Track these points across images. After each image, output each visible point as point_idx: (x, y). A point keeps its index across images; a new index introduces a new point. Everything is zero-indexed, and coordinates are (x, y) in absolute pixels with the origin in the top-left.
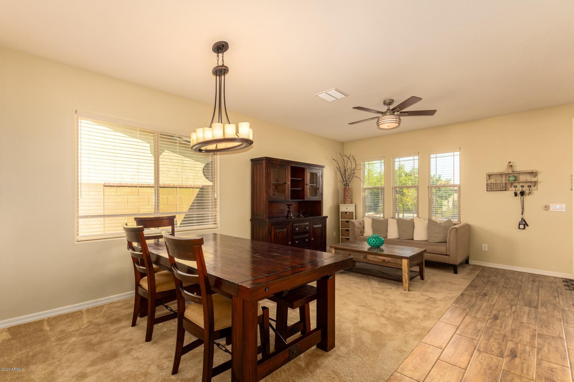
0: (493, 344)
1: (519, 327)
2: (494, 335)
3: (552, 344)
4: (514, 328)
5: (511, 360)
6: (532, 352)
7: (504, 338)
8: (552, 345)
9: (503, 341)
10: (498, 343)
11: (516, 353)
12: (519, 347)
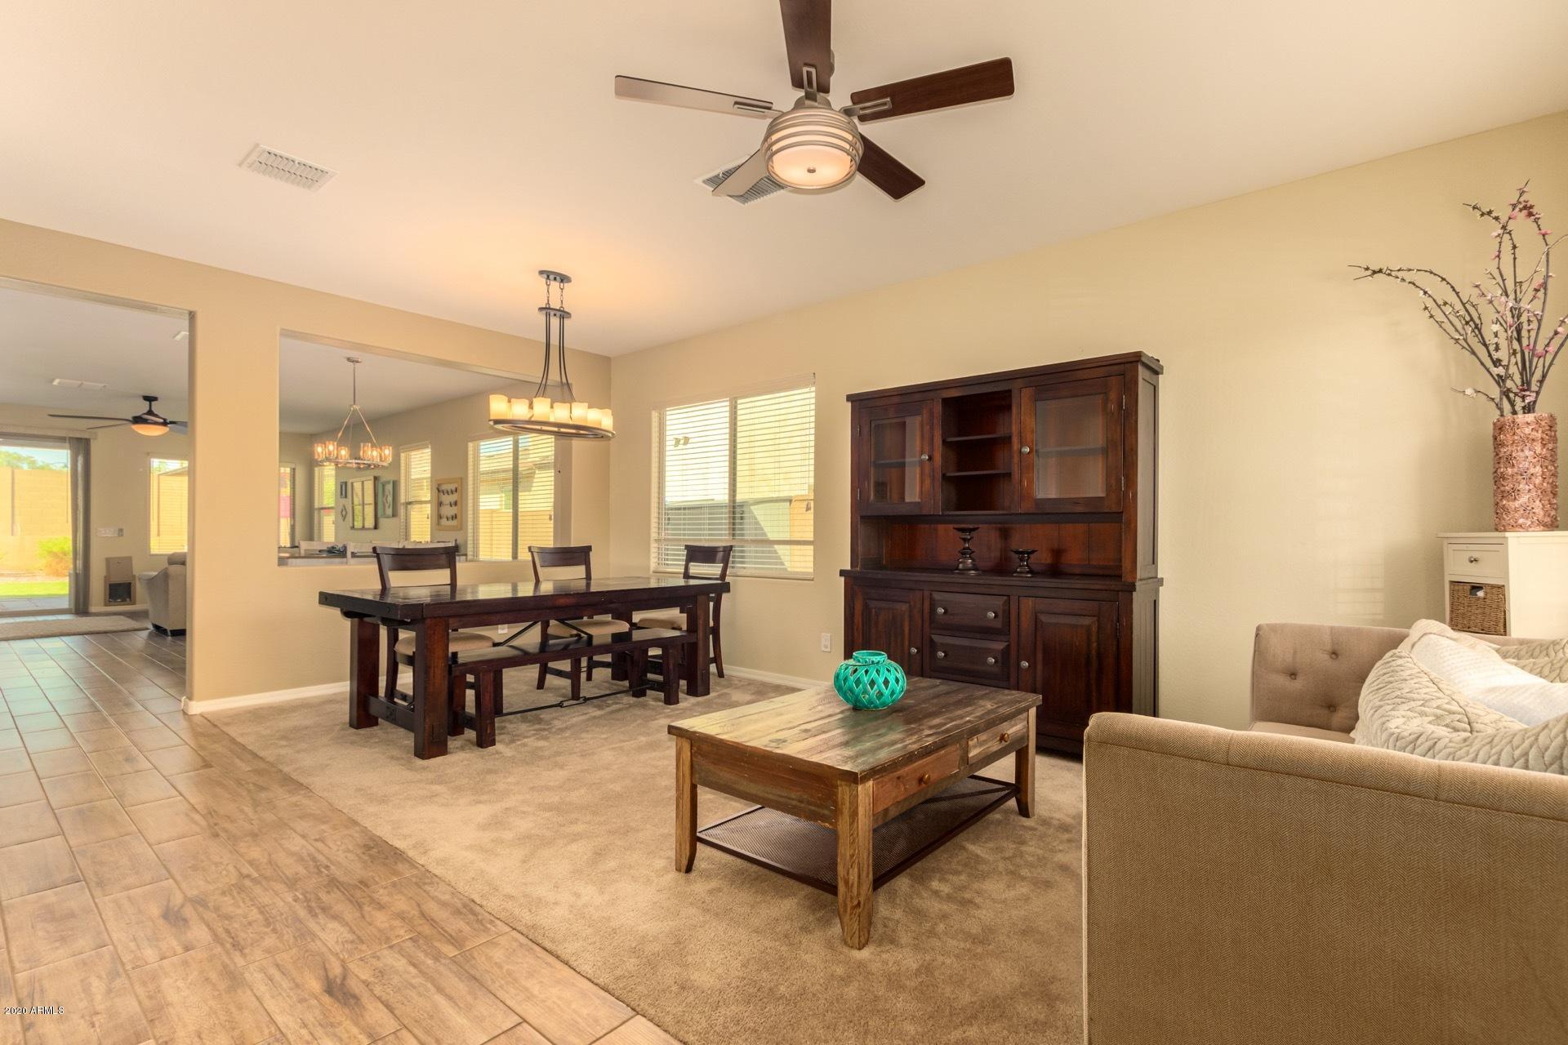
0: (239, 907)
1: (228, 1011)
2: (266, 930)
3: (82, 1021)
4: (239, 991)
5: (168, 904)
6: (132, 951)
7: (233, 938)
8: (83, 1017)
9: (228, 931)
10: (232, 918)
11: (170, 923)
12: (174, 943)
